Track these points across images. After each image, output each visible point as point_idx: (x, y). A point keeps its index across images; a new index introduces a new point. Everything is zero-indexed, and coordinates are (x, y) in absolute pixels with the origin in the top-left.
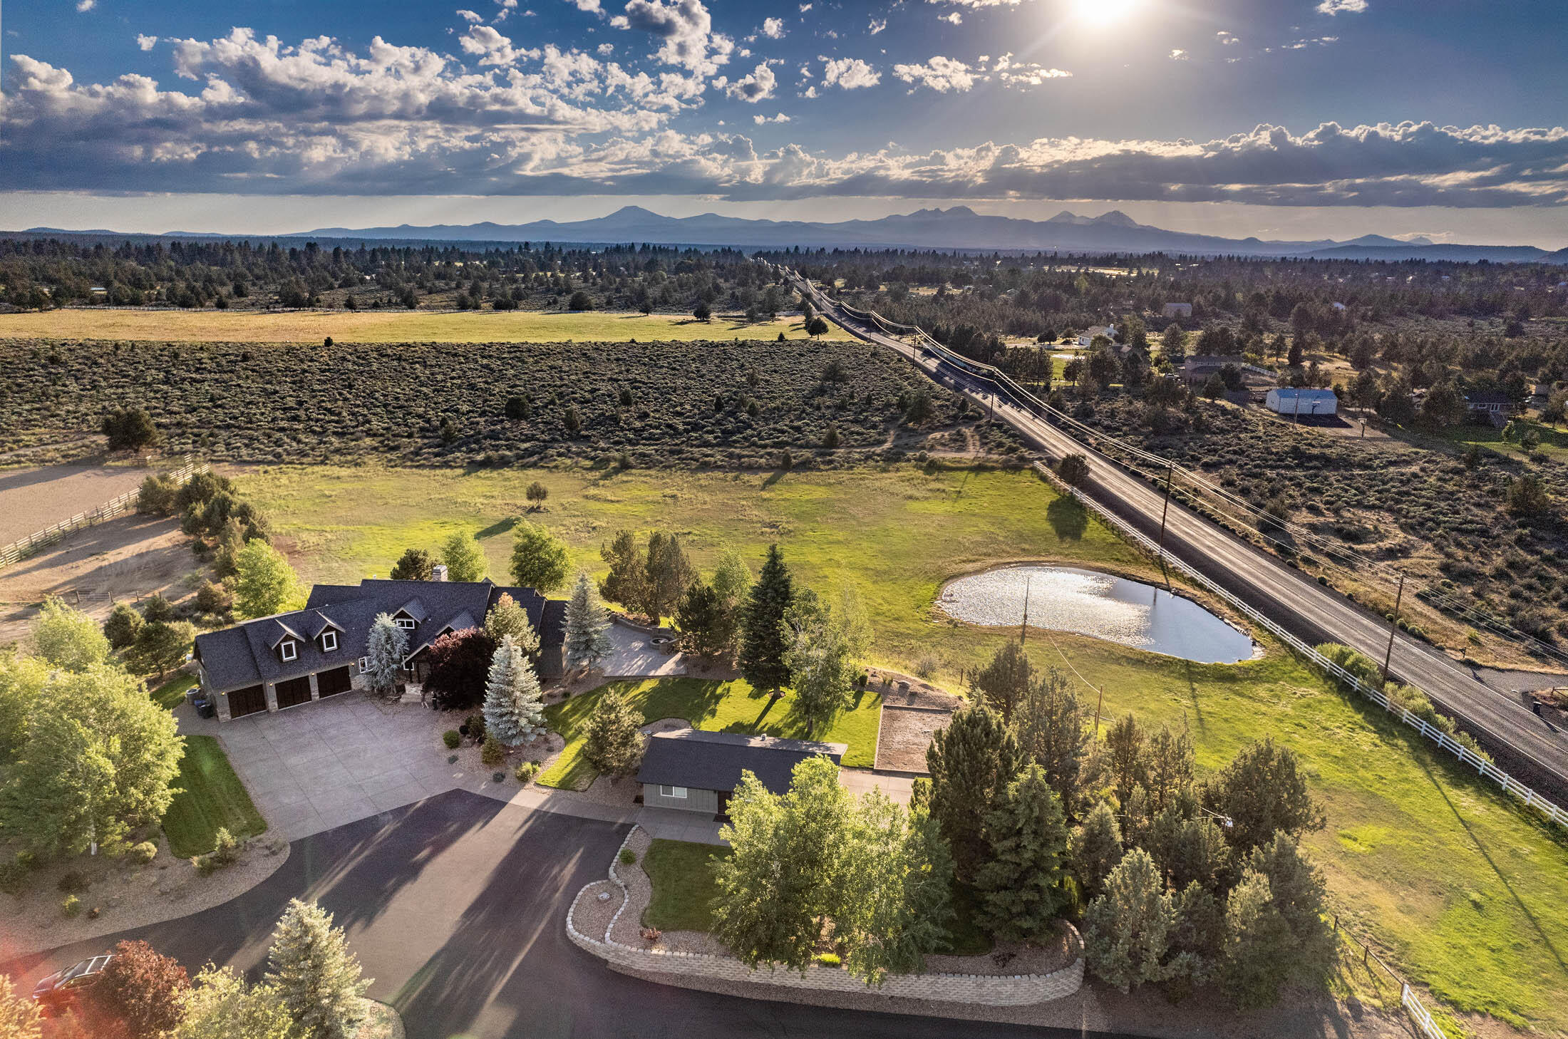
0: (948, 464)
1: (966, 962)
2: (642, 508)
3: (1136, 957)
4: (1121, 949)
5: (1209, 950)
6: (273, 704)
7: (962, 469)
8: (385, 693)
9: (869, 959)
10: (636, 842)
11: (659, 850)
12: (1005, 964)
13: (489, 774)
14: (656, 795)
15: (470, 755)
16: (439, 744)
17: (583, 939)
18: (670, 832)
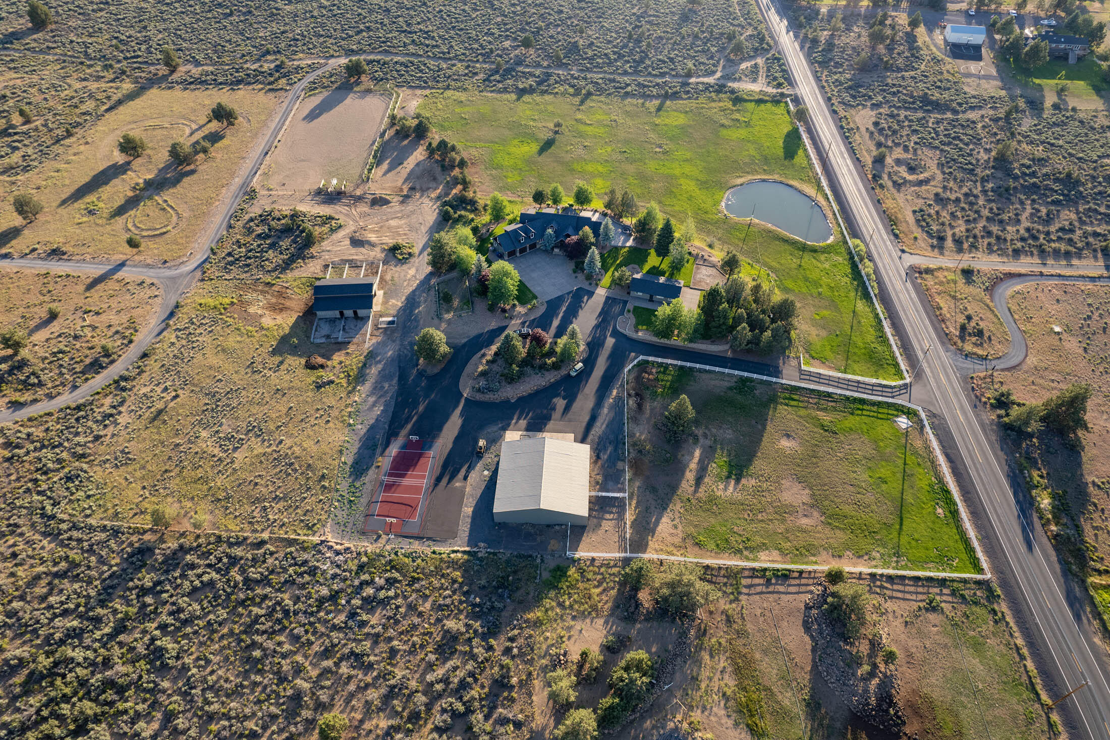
0: (745, 96)
1: (705, 341)
2: (602, 130)
3: (740, 344)
4: (737, 343)
5: (757, 344)
6: (518, 254)
7: (751, 101)
8: (548, 252)
9: (685, 340)
10: (629, 306)
11: (636, 309)
12: (713, 343)
13: (587, 283)
14: (633, 294)
15: (581, 276)
16: (571, 272)
17: (621, 330)
18: (638, 304)
